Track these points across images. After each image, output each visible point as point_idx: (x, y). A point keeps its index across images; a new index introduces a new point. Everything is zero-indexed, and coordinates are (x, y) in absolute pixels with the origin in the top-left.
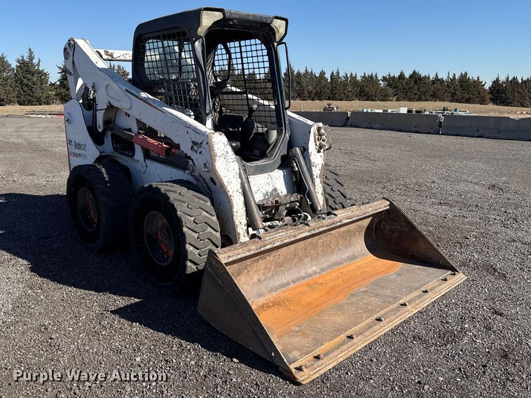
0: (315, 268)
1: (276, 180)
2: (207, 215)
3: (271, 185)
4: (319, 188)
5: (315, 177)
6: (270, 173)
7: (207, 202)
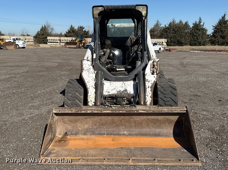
0: (126, 132)
1: (127, 86)
2: (78, 95)
3: (124, 88)
4: (149, 93)
5: (147, 87)
6: (124, 82)
7: (81, 89)
